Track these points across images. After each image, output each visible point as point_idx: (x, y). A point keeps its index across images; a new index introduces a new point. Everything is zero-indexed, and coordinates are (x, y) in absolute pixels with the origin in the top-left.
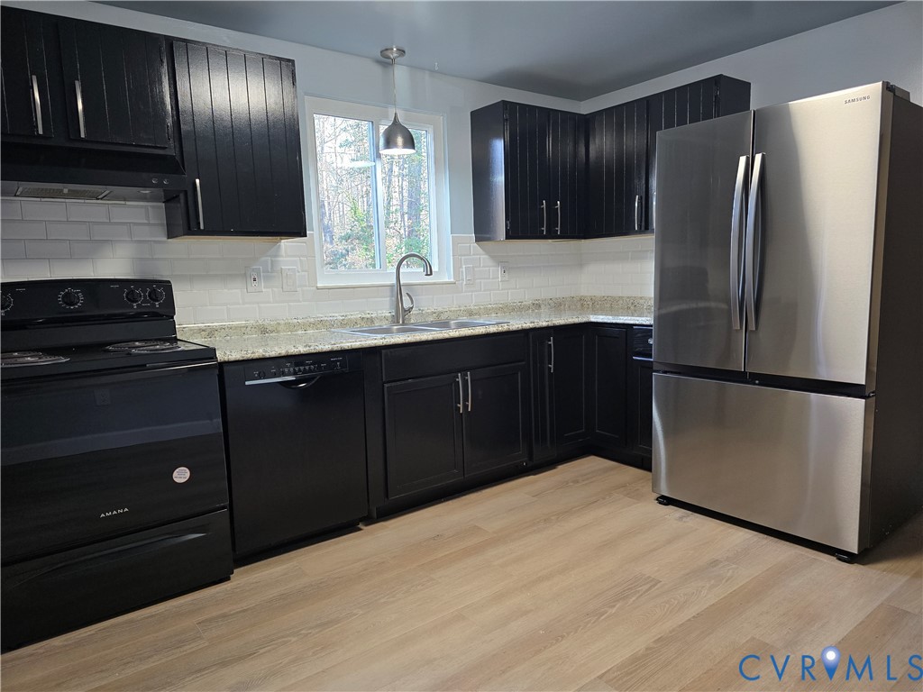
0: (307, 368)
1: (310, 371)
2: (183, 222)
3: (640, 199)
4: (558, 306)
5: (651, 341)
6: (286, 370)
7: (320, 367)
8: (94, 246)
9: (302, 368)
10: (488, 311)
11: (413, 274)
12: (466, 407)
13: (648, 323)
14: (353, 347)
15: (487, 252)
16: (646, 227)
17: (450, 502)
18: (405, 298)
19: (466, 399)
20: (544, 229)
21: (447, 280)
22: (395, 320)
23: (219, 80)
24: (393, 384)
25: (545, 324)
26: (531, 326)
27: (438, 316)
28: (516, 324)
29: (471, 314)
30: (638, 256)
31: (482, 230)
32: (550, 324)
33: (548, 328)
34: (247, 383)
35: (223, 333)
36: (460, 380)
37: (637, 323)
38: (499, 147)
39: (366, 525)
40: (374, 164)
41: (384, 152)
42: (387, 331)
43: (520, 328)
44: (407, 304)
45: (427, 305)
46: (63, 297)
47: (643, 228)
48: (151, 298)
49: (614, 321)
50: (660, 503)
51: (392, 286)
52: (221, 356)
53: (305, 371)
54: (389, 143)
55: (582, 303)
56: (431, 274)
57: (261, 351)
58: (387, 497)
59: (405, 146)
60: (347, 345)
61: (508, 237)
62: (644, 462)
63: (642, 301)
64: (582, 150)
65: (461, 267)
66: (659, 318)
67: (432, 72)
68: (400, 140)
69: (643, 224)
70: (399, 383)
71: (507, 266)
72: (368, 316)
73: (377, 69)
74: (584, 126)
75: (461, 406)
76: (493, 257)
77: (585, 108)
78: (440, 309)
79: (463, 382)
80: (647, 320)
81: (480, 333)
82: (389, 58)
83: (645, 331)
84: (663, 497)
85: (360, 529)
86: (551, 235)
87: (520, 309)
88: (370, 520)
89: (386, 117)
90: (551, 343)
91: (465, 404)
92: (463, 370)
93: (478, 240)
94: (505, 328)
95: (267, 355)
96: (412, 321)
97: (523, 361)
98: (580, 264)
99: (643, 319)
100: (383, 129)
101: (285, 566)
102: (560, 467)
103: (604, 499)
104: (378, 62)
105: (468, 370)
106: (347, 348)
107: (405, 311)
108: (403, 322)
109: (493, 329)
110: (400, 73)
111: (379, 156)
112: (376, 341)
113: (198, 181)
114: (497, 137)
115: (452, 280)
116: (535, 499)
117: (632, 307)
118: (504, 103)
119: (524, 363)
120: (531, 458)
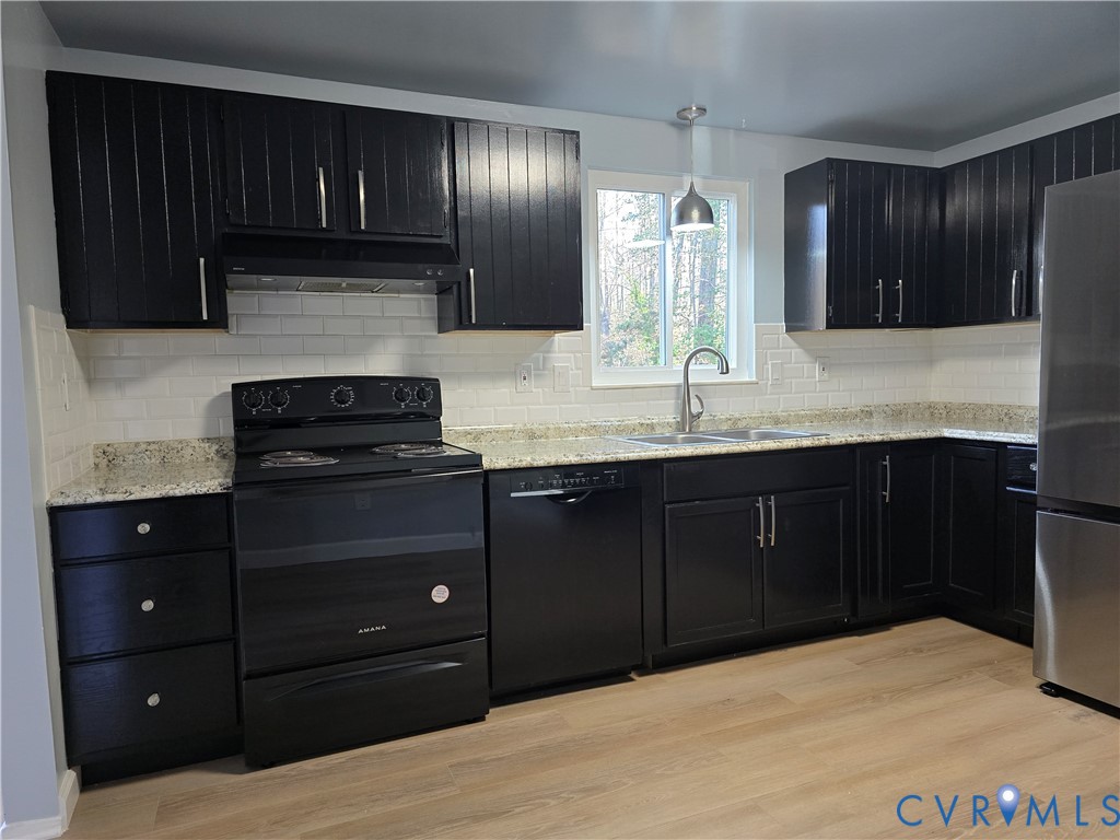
0: (578, 480)
1: (581, 484)
2: (457, 315)
3: (1020, 275)
4: (897, 414)
5: (1034, 467)
6: (555, 482)
7: (591, 481)
8: (366, 342)
9: (572, 481)
10: (800, 419)
11: (704, 372)
12: (767, 540)
13: (1030, 442)
14: (631, 459)
15: (801, 345)
16: (1027, 311)
17: (744, 659)
18: (694, 401)
19: (768, 530)
20: (880, 315)
21: (747, 379)
22: (680, 427)
23: (499, 159)
24: (676, 505)
25: (878, 438)
26: (859, 439)
27: (735, 423)
28: (839, 436)
29: (777, 421)
30: (1016, 350)
31: (795, 318)
32: (886, 438)
33: (882, 444)
34: (513, 495)
35: (489, 436)
36: (760, 505)
37: (1013, 441)
38: (820, 215)
39: (641, 675)
40: (663, 242)
41: (676, 229)
42: (670, 441)
43: (844, 442)
44: (695, 408)
45: (721, 410)
46: (337, 394)
47: (1023, 314)
48: (418, 397)
49: (978, 438)
50: (1046, 692)
51: (678, 386)
52: (486, 464)
53: (575, 485)
54: (683, 217)
55: (932, 412)
56: (727, 372)
57: (529, 459)
58: (666, 643)
59: (702, 220)
60: (623, 455)
61: (831, 325)
62: (1023, 634)
63: (1021, 412)
64: (935, 212)
65: (766, 363)
66: (1046, 436)
67: (738, 130)
68: (695, 214)
69: (1024, 307)
70: (683, 505)
71: (827, 362)
72: (649, 422)
73: (673, 132)
74: (939, 182)
75: (761, 538)
76: (808, 351)
77: (940, 160)
78: (737, 415)
79: (767, 509)
80: (1030, 437)
81: (789, 447)
82: (686, 119)
83: (1025, 453)
84: (1049, 684)
85: (632, 680)
86: (889, 323)
87: (843, 417)
88: (644, 670)
89: (680, 187)
90: (887, 463)
91: (768, 536)
92: (766, 494)
93: (788, 330)
94: (823, 441)
95: (535, 464)
96: (701, 429)
97: (845, 485)
98: (930, 361)
99: (1022, 436)
100: (675, 202)
101: (544, 713)
102: (897, 629)
103: (960, 678)
104: (673, 124)
105: (772, 493)
106: (623, 459)
107: (694, 416)
108: (690, 430)
109: (806, 443)
110: (700, 137)
111: (669, 233)
112: (658, 453)
113: (472, 271)
114: (819, 202)
115: (754, 379)
116: (859, 668)
117: (1006, 420)
118: (829, 160)
119: (848, 488)
120: (854, 613)
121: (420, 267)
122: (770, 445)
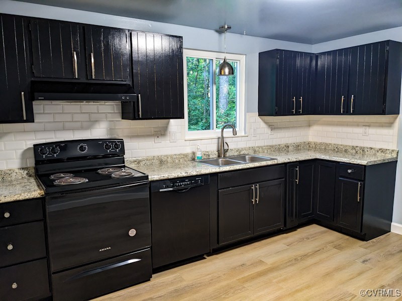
0: (186, 183)
1: (187, 184)
3: (345, 98)
4: (298, 148)
5: (349, 171)
6: (177, 184)
7: (191, 182)
8: (92, 123)
9: (184, 183)
12: (256, 201)
13: (348, 162)
14: (206, 173)
15: (263, 121)
16: (347, 112)
17: (246, 247)
18: (225, 144)
19: (256, 197)
20: (294, 111)
24: (223, 190)
25: (295, 160)
26: (289, 161)
27: (240, 152)
28: (282, 159)
31: (262, 110)
32: (298, 160)
33: (296, 162)
34: (161, 190)
35: (144, 162)
36: (253, 188)
37: (342, 161)
39: (208, 256)
43: (283, 162)
44: (226, 147)
46: (80, 148)
47: (345, 113)
48: (115, 147)
49: (329, 159)
51: (219, 138)
52: (151, 178)
53: (185, 185)
54: (221, 71)
57: (167, 175)
58: (218, 243)
59: (229, 73)
60: (203, 172)
61: (277, 115)
63: (342, 147)
64: (314, 71)
67: (243, 34)
68: (227, 70)
69: (346, 110)
70: (225, 190)
71: (272, 127)
72: (207, 153)
75: (253, 200)
76: (266, 123)
77: (315, 49)
78: (240, 149)
79: (256, 189)
80: (348, 160)
82: (223, 30)
83: (346, 166)
85: (205, 258)
86: (297, 113)
88: (210, 254)
90: (298, 169)
92: (255, 183)
93: (259, 115)
94: (276, 162)
95: (170, 177)
96: (227, 156)
97: (283, 178)
99: (346, 159)
101: (174, 275)
102: (299, 230)
103: (323, 249)
105: (258, 183)
107: (225, 151)
108: (224, 157)
109: (270, 163)
112: (216, 170)
113: (139, 95)
115: (247, 135)
116: (288, 247)
117: (336, 150)
118: (277, 50)
119: (284, 179)
120: (285, 225)
121: (119, 95)
122: (257, 164)
